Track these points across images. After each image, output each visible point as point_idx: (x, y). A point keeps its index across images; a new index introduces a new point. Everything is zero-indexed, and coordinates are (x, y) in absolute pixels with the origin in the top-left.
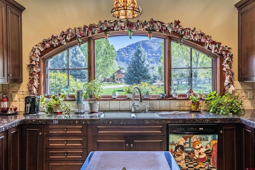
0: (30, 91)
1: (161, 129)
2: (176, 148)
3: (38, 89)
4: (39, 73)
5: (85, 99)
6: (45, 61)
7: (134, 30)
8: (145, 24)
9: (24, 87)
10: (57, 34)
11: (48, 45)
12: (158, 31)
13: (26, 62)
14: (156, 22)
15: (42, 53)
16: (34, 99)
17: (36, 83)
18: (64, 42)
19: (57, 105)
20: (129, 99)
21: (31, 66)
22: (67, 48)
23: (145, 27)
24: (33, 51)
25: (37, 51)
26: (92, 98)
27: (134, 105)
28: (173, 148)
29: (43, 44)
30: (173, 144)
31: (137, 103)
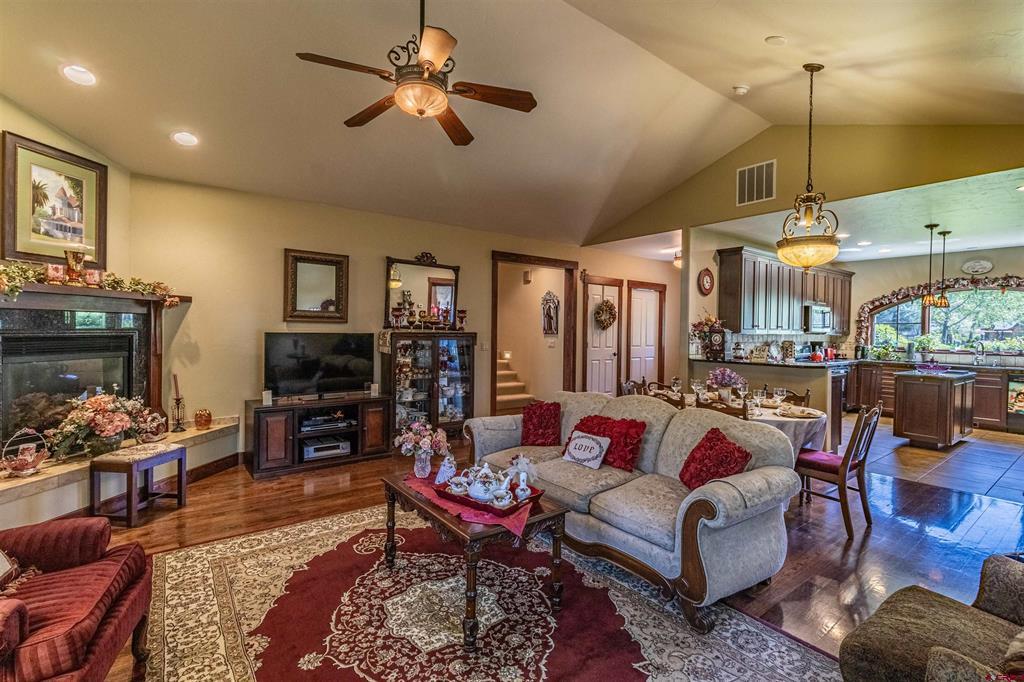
0: (857, 341)
1: (1001, 377)
2: (1018, 395)
3: (866, 341)
4: (867, 327)
5: (918, 351)
6: (872, 316)
7: (981, 286)
8: (996, 280)
9: (851, 338)
10: (888, 293)
11: (877, 303)
12: (1014, 286)
13: (854, 317)
14: (1011, 277)
15: (871, 310)
16: (863, 348)
17: (864, 335)
18: (895, 300)
19: (887, 354)
20: (972, 353)
21: (859, 321)
22: (897, 304)
23: (996, 284)
24: (862, 308)
25: (866, 309)
26: (924, 350)
27: (976, 359)
28: (1015, 394)
29: (873, 302)
30: (1013, 390)
31: (980, 357)
